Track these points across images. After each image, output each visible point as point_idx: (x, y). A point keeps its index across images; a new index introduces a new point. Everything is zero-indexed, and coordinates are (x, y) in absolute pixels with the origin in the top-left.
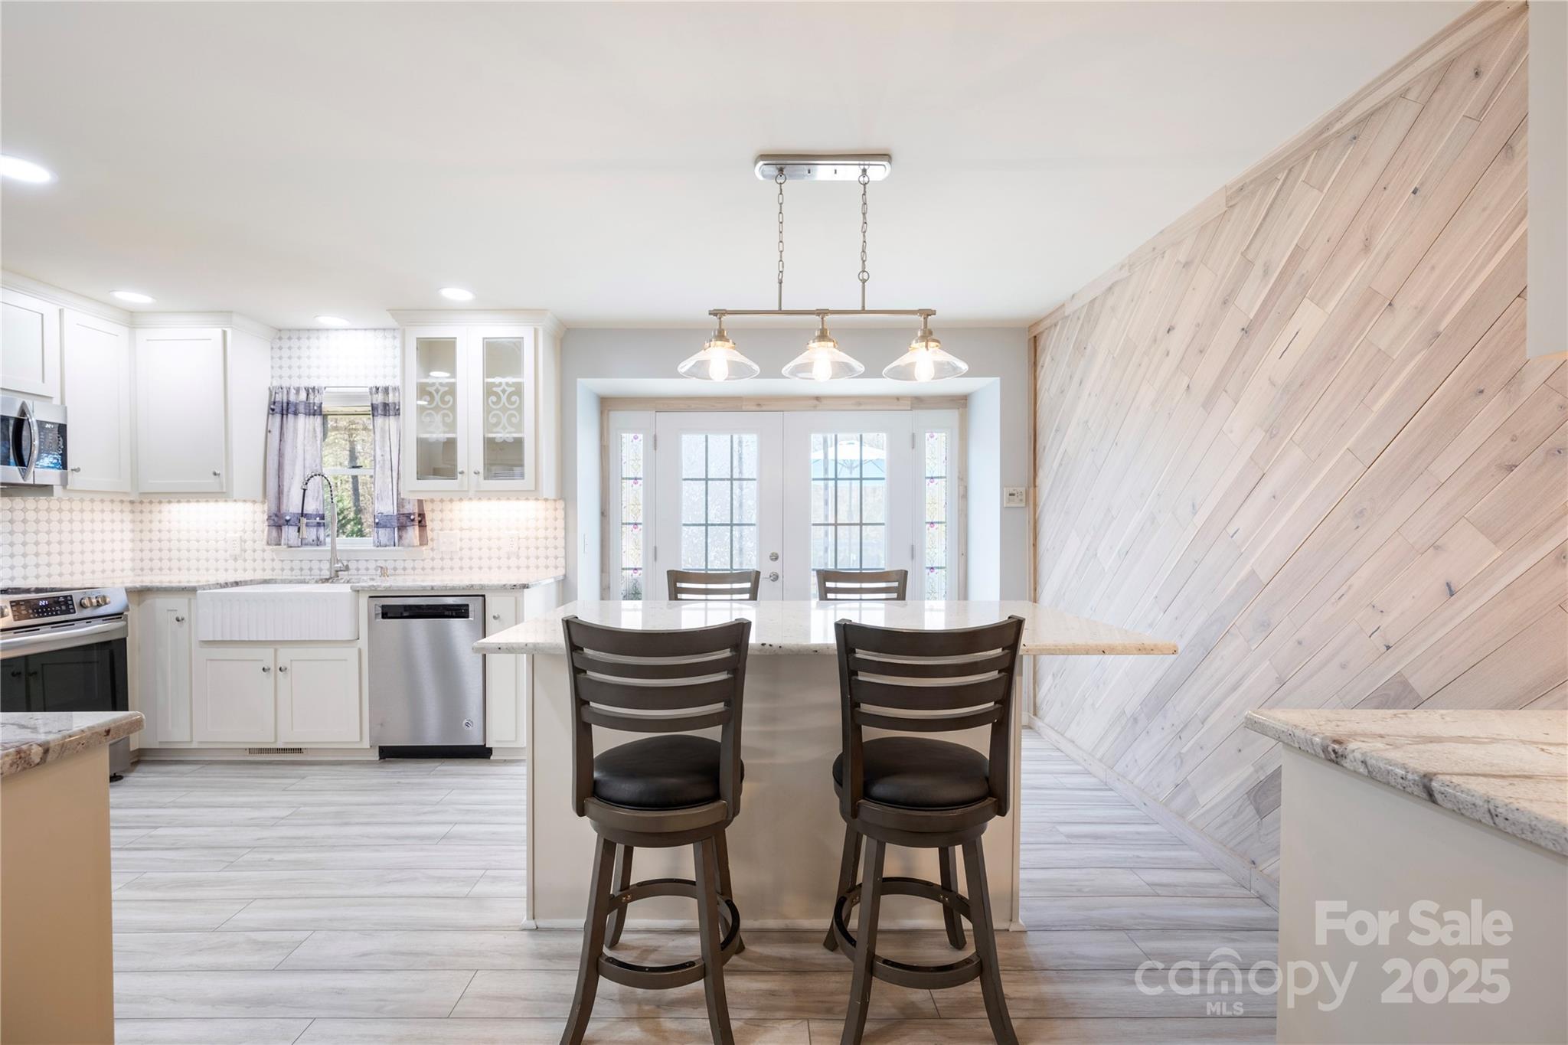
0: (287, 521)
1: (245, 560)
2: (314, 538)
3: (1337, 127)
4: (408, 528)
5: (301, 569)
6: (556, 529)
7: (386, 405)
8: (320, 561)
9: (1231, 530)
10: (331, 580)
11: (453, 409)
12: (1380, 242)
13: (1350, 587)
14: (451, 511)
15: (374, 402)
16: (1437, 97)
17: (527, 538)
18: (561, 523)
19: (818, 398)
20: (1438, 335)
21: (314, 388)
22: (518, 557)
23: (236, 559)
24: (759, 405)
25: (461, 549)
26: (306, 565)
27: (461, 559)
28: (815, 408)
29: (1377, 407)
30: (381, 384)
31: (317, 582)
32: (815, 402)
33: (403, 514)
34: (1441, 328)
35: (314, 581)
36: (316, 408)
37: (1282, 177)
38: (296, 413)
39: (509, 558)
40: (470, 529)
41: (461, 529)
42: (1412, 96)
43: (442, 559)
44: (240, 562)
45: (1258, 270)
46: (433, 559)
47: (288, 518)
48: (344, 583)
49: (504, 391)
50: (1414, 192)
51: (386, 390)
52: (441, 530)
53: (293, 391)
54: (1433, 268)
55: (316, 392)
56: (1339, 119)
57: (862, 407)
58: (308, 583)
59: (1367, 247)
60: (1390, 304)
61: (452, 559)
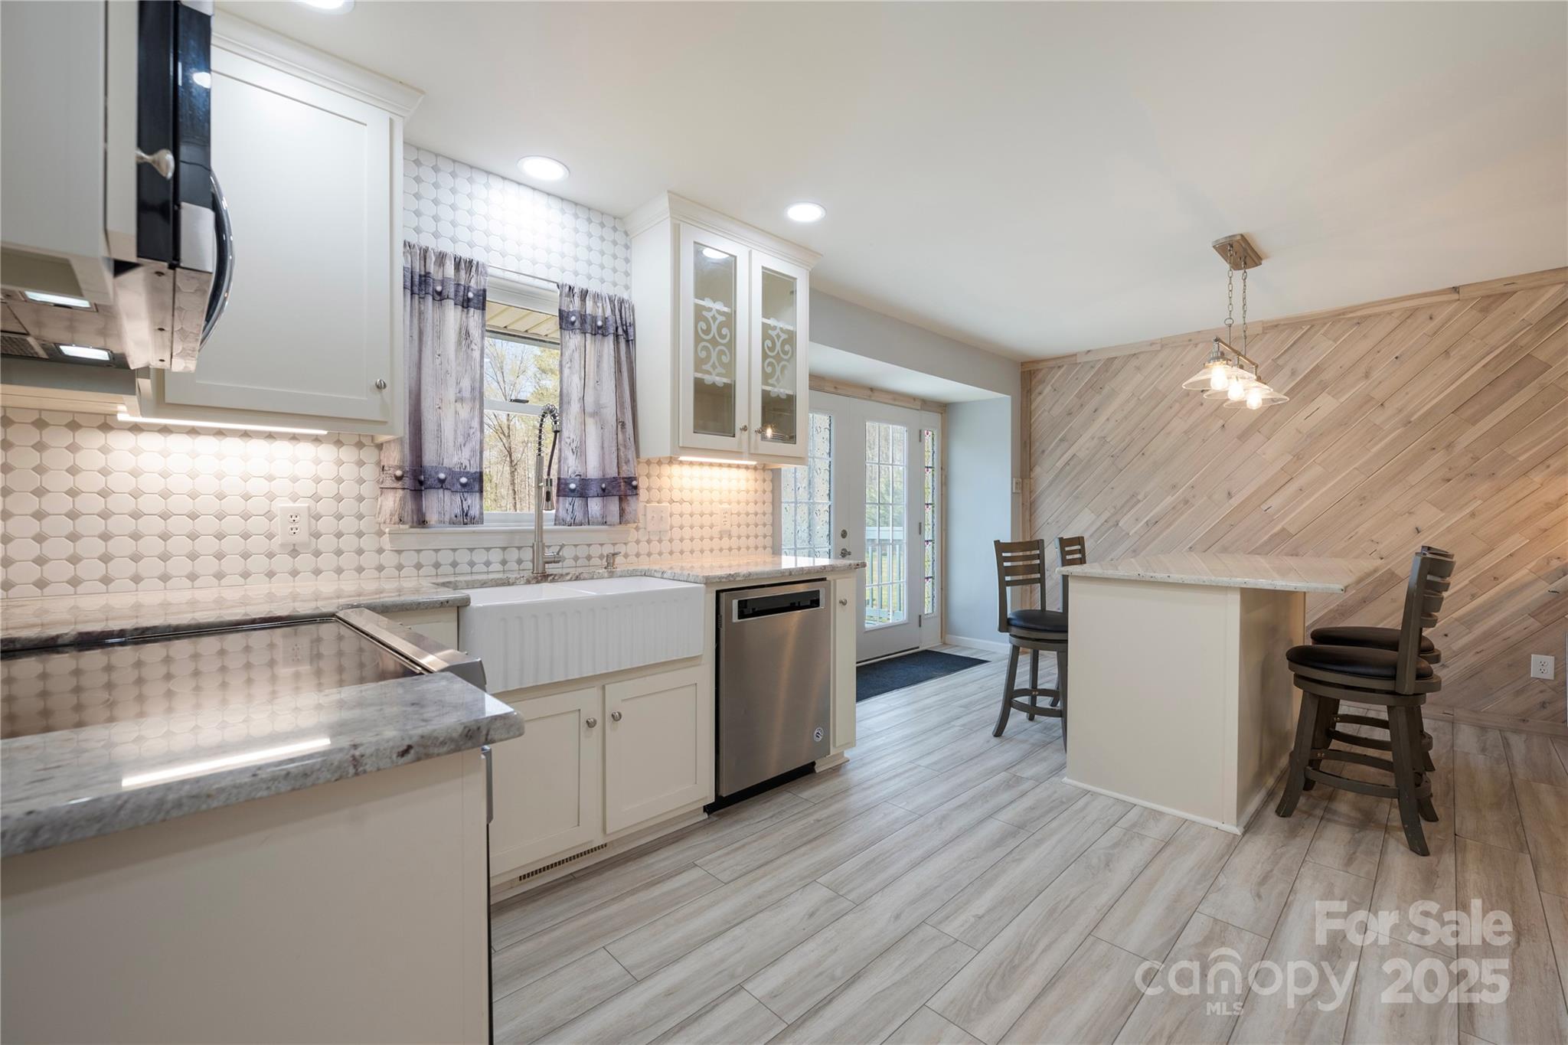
0: (442, 481)
1: (317, 554)
2: (458, 511)
3: (1351, 315)
4: (629, 498)
5: (437, 565)
6: (764, 503)
7: (583, 318)
8: (471, 550)
9: (1264, 507)
10: (551, 578)
11: (732, 345)
12: (1376, 375)
13: (1356, 533)
14: (659, 476)
15: (563, 308)
16: (1409, 321)
17: (739, 514)
18: (768, 497)
19: (872, 389)
20: (1410, 422)
21: (471, 262)
22: (730, 537)
23: (294, 552)
24: (836, 388)
25: (672, 527)
26: (445, 557)
27: (671, 541)
28: (869, 398)
29: (1375, 450)
30: (580, 284)
31: (528, 582)
32: (869, 392)
33: (623, 478)
34: (1412, 419)
35: (523, 581)
36: (471, 295)
37: (1306, 328)
38: (440, 297)
39: (721, 538)
40: (682, 501)
41: (672, 501)
42: (1395, 315)
43: (649, 542)
44: (305, 561)
45: (1287, 371)
46: (638, 542)
47: (442, 476)
48: (570, 580)
49: (778, 336)
50: (1397, 358)
51: (584, 294)
52: (648, 502)
53: (432, 259)
54: (1407, 393)
55: (474, 269)
56: (1351, 312)
57: (896, 403)
58: (513, 584)
59: (1367, 375)
60: (1382, 405)
61: (660, 541)
